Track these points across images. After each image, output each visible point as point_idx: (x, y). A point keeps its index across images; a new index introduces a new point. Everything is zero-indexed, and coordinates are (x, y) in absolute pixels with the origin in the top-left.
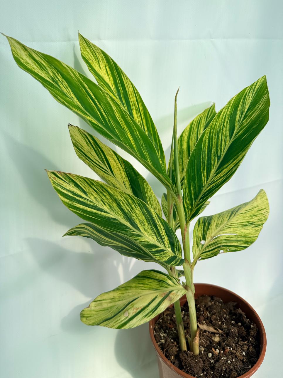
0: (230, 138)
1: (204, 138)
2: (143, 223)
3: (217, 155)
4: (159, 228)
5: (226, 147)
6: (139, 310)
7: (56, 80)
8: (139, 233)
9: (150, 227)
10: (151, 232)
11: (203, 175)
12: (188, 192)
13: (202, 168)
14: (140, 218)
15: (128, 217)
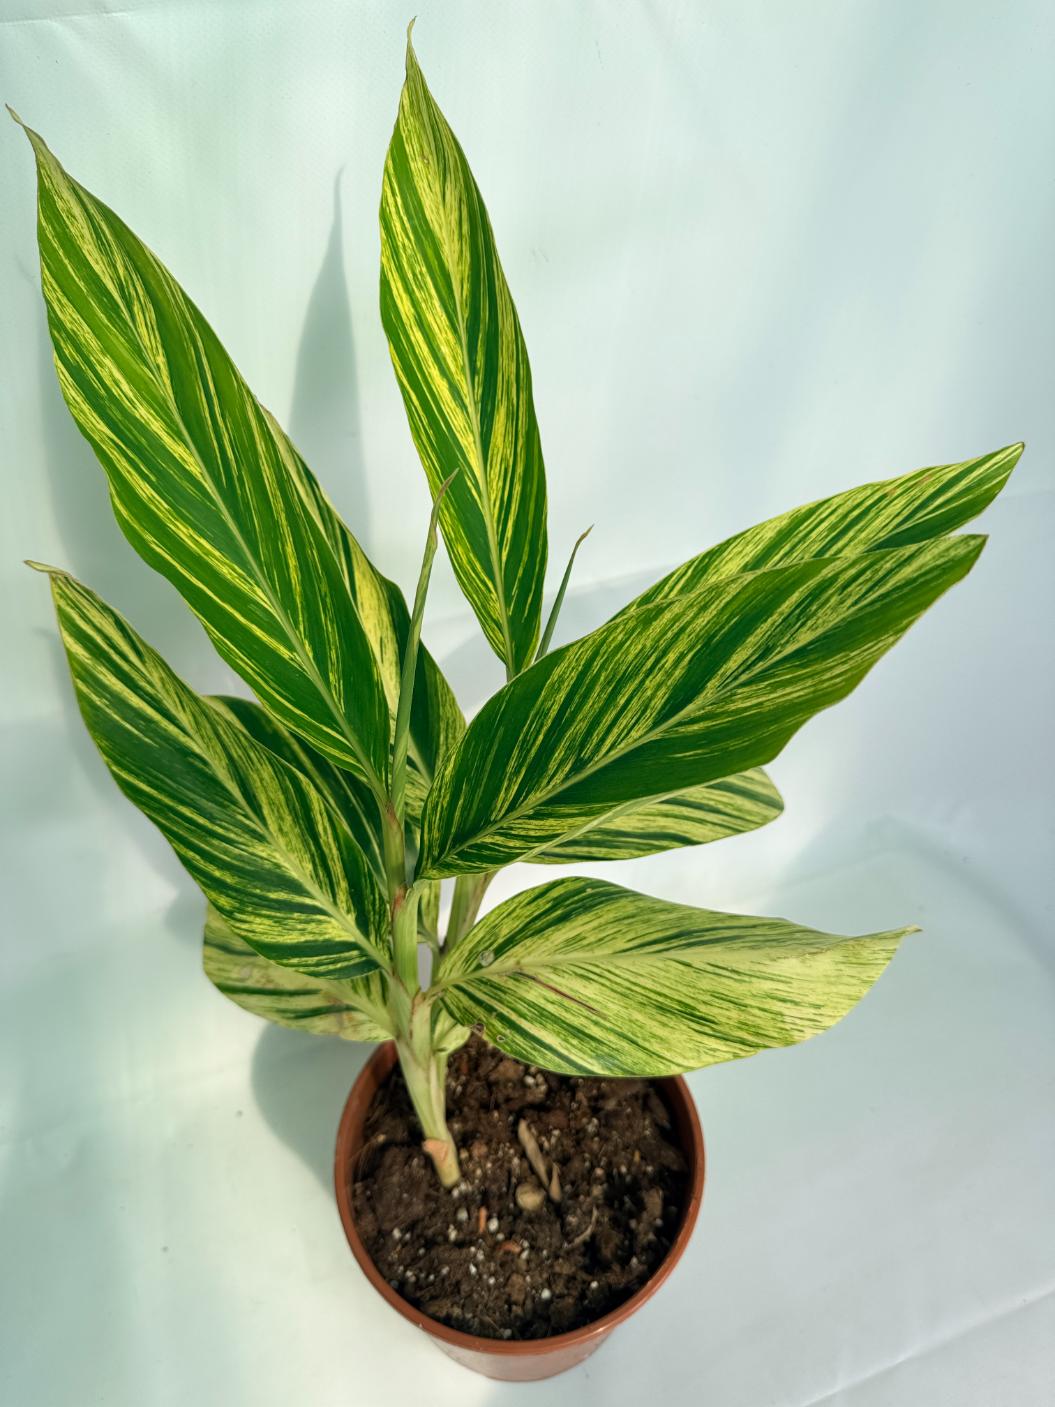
0: (656, 724)
1: (557, 672)
2: (278, 811)
3: (579, 755)
4: (326, 851)
5: (622, 745)
6: (270, 986)
7: (129, 293)
8: (260, 829)
9: (297, 830)
10: (301, 846)
11: (505, 784)
12: (445, 805)
13: (512, 763)
14: (271, 794)
15: (239, 774)
